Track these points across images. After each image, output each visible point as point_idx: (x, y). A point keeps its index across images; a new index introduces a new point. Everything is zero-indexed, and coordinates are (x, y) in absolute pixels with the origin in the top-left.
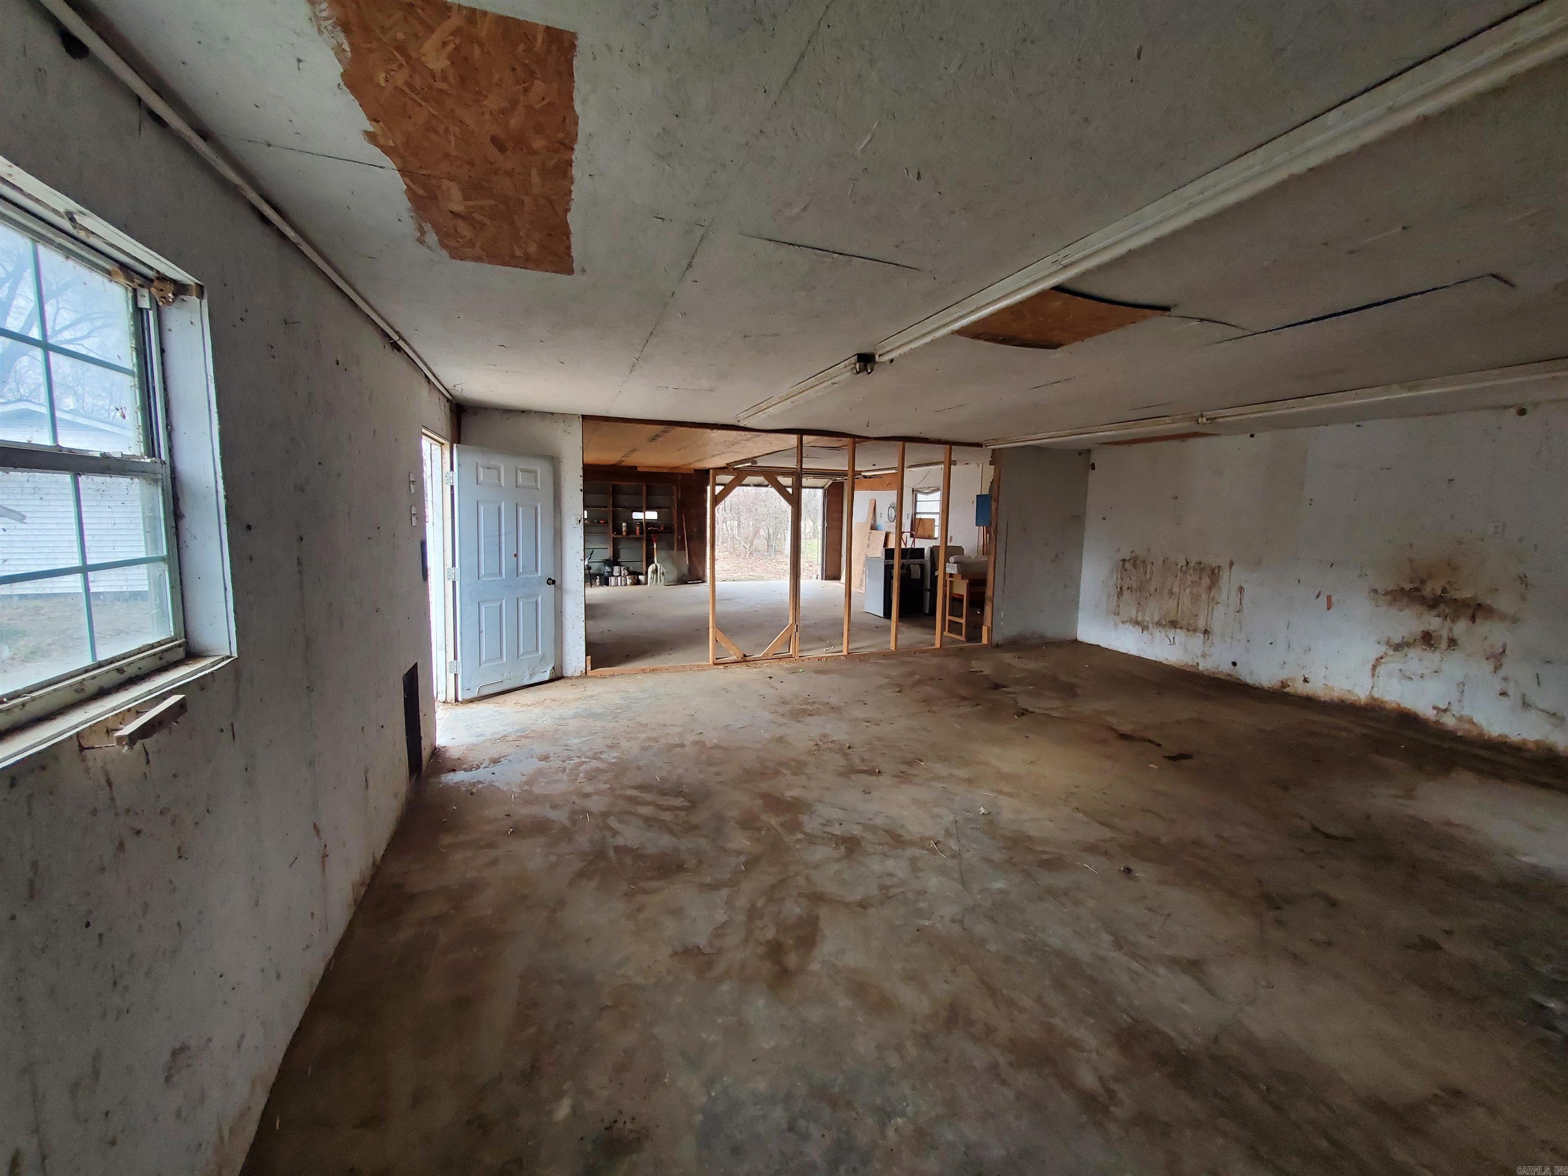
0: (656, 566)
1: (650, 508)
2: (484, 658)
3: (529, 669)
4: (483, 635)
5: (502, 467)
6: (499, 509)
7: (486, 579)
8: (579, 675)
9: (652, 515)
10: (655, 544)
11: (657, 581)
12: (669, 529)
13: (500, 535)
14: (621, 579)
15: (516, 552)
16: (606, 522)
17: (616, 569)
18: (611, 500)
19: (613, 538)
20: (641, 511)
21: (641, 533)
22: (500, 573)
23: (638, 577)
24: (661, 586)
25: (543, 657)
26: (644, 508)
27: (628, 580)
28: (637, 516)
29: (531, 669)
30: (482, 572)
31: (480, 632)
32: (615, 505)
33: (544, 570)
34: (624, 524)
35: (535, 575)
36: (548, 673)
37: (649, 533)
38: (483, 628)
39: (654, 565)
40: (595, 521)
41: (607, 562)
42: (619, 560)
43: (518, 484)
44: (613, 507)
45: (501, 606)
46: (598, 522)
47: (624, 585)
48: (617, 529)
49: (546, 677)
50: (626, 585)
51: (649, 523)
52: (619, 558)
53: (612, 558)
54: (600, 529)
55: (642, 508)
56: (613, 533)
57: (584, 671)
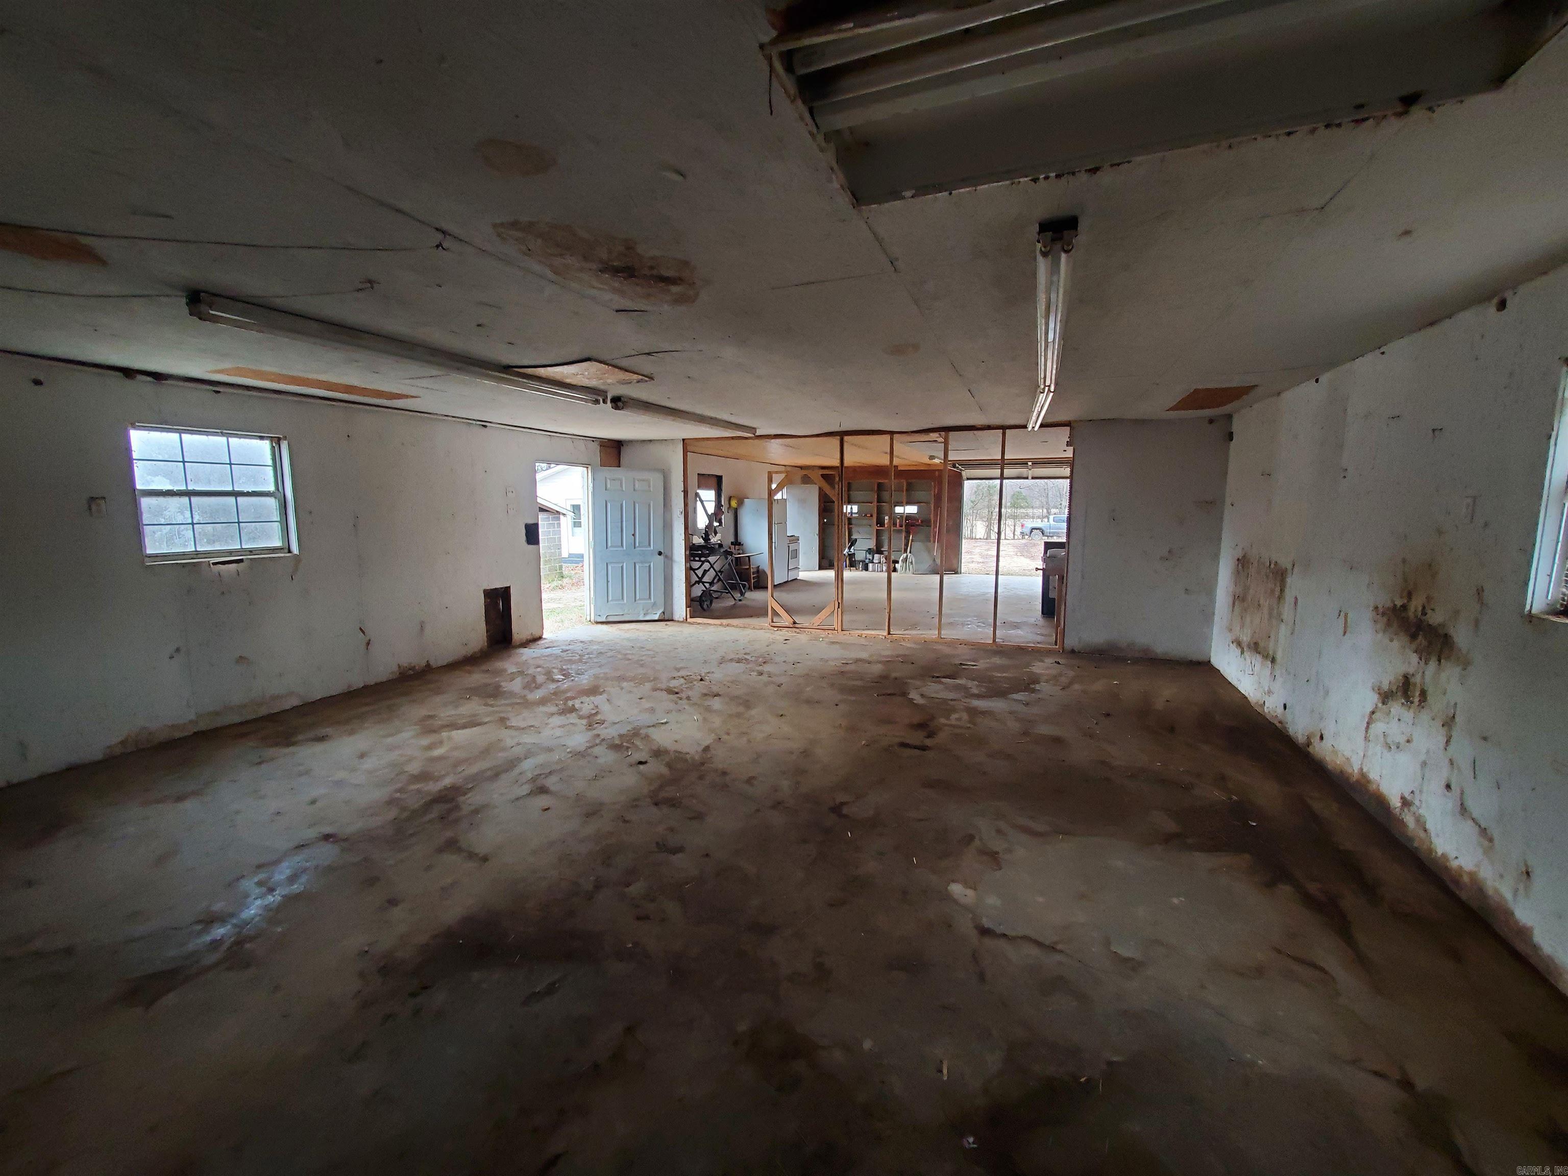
0: (907, 556)
1: (909, 503)
2: (610, 598)
3: (643, 610)
4: (610, 584)
5: (624, 479)
6: (622, 505)
7: (612, 549)
8: (682, 620)
9: (912, 509)
10: (911, 536)
11: (906, 569)
12: (926, 523)
13: (622, 522)
14: (878, 566)
15: (633, 533)
16: (871, 516)
17: (877, 556)
18: (876, 497)
19: (877, 530)
20: (902, 506)
21: (901, 526)
22: (622, 545)
23: (895, 566)
24: (909, 574)
25: (655, 604)
26: (904, 503)
27: (884, 567)
28: (899, 510)
29: (645, 610)
30: (609, 544)
31: (608, 582)
32: (879, 500)
33: (656, 544)
34: (887, 518)
35: (649, 549)
36: (658, 615)
37: (907, 525)
38: (610, 579)
39: (905, 555)
40: (863, 515)
41: (870, 551)
42: (882, 549)
43: (636, 489)
44: (878, 502)
45: (622, 567)
46: (866, 515)
47: (880, 571)
48: (880, 522)
49: (656, 617)
50: (882, 571)
51: (909, 517)
52: (882, 547)
53: (875, 548)
54: (865, 522)
55: (903, 503)
56: (877, 525)
57: (685, 618)
